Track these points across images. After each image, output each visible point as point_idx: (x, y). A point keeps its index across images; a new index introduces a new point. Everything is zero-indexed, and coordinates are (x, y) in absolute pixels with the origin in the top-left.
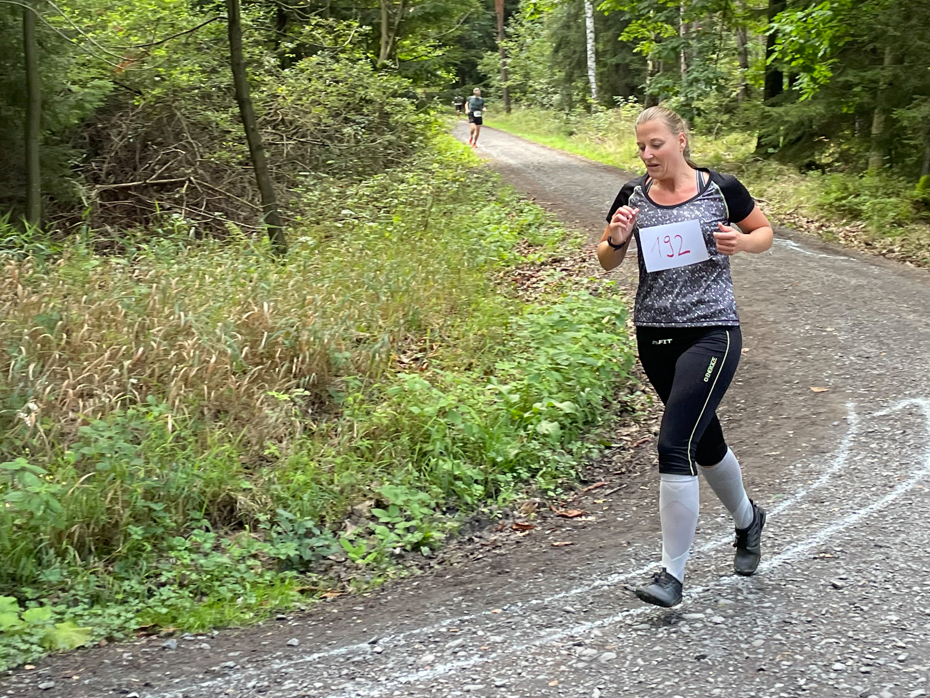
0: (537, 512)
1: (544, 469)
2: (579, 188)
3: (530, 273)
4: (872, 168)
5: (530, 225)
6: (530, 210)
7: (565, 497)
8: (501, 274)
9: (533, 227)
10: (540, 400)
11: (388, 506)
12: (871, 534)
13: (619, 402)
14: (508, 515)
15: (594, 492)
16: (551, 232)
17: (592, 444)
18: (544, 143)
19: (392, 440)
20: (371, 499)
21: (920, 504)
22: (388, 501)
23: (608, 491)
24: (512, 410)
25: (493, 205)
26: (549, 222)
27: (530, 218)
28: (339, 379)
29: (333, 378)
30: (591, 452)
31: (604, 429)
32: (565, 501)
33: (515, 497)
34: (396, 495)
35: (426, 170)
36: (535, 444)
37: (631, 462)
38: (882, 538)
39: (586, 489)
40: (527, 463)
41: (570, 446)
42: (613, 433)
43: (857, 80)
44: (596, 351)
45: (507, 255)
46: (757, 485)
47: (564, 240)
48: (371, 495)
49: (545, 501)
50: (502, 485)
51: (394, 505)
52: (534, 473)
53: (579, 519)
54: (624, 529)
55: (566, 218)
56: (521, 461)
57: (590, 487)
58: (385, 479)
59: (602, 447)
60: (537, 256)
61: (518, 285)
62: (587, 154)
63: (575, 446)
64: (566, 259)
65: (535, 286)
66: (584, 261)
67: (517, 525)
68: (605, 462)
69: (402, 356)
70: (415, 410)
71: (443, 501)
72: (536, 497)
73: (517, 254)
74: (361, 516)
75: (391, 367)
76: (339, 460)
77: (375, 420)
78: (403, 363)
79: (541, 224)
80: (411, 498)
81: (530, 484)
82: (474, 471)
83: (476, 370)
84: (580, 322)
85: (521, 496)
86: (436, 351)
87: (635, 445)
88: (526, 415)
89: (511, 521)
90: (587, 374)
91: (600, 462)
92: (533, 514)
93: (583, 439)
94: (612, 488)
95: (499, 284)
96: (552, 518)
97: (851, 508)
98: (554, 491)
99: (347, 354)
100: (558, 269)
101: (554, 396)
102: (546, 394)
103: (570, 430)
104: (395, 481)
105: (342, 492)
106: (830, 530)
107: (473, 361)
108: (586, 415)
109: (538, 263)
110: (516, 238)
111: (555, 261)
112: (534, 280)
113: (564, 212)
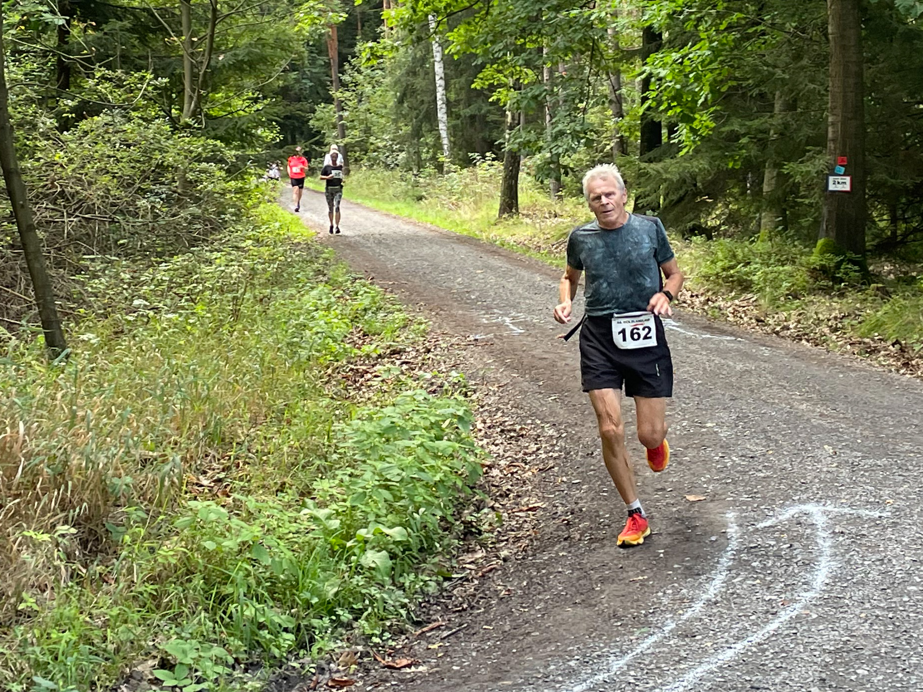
0: (359, 664)
1: (370, 609)
2: (427, 263)
3: (364, 368)
4: (764, 233)
5: (365, 310)
6: (366, 292)
7: (394, 644)
8: (329, 371)
9: (370, 312)
10: (366, 525)
11: (174, 666)
12: (748, 673)
13: (462, 522)
14: (323, 669)
15: (428, 634)
16: (390, 317)
17: (429, 575)
18: (387, 210)
19: (182, 583)
20: (155, 657)
21: (806, 634)
22: (175, 659)
23: (445, 634)
24: (331, 539)
25: (321, 287)
26: (390, 306)
27: (366, 302)
28: (120, 510)
29: (112, 509)
30: (427, 586)
31: (444, 556)
32: (393, 648)
33: (333, 645)
34: (184, 652)
35: (238, 248)
36: (358, 580)
37: (474, 595)
38: (760, 677)
39: (420, 631)
40: (350, 603)
41: (402, 580)
42: (454, 561)
43: (743, 131)
44: (433, 463)
45: (336, 348)
46: (619, 619)
47: (405, 327)
48: (154, 653)
49: (369, 649)
50: (317, 633)
51: (181, 664)
52: (357, 614)
53: (408, 670)
54: (460, 681)
55: (408, 301)
56: (342, 601)
57: (425, 629)
58: (172, 632)
59: (441, 579)
60: (373, 346)
61: (350, 383)
62: (438, 222)
63: (408, 580)
64: (408, 350)
65: (369, 383)
66: (429, 351)
67: (333, 680)
68: (443, 597)
69: (201, 477)
70: (210, 545)
71: (245, 656)
72: (359, 645)
73: (348, 346)
74: (141, 679)
75: (186, 493)
76: (115, 611)
77: (160, 560)
78: (201, 486)
79: (379, 309)
80: (202, 654)
81: (353, 628)
82: (283, 617)
83: (289, 491)
84: (416, 427)
85: (340, 644)
86: (243, 470)
87: (480, 574)
88: (349, 544)
89: (327, 676)
90: (421, 490)
91: (437, 597)
92: (354, 666)
93: (417, 571)
94: (451, 629)
95: (327, 383)
96: (376, 670)
97: (727, 642)
98: (381, 636)
99: (128, 480)
100: (398, 362)
101: (383, 519)
102: (371, 518)
103: (402, 559)
104: (183, 634)
105: (117, 651)
106: (700, 671)
107: (286, 480)
108: (421, 541)
109: (374, 355)
110: (347, 325)
111: (394, 352)
112: (369, 376)
113: (408, 293)
